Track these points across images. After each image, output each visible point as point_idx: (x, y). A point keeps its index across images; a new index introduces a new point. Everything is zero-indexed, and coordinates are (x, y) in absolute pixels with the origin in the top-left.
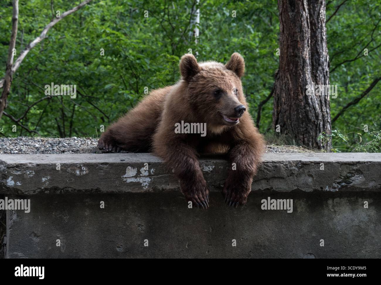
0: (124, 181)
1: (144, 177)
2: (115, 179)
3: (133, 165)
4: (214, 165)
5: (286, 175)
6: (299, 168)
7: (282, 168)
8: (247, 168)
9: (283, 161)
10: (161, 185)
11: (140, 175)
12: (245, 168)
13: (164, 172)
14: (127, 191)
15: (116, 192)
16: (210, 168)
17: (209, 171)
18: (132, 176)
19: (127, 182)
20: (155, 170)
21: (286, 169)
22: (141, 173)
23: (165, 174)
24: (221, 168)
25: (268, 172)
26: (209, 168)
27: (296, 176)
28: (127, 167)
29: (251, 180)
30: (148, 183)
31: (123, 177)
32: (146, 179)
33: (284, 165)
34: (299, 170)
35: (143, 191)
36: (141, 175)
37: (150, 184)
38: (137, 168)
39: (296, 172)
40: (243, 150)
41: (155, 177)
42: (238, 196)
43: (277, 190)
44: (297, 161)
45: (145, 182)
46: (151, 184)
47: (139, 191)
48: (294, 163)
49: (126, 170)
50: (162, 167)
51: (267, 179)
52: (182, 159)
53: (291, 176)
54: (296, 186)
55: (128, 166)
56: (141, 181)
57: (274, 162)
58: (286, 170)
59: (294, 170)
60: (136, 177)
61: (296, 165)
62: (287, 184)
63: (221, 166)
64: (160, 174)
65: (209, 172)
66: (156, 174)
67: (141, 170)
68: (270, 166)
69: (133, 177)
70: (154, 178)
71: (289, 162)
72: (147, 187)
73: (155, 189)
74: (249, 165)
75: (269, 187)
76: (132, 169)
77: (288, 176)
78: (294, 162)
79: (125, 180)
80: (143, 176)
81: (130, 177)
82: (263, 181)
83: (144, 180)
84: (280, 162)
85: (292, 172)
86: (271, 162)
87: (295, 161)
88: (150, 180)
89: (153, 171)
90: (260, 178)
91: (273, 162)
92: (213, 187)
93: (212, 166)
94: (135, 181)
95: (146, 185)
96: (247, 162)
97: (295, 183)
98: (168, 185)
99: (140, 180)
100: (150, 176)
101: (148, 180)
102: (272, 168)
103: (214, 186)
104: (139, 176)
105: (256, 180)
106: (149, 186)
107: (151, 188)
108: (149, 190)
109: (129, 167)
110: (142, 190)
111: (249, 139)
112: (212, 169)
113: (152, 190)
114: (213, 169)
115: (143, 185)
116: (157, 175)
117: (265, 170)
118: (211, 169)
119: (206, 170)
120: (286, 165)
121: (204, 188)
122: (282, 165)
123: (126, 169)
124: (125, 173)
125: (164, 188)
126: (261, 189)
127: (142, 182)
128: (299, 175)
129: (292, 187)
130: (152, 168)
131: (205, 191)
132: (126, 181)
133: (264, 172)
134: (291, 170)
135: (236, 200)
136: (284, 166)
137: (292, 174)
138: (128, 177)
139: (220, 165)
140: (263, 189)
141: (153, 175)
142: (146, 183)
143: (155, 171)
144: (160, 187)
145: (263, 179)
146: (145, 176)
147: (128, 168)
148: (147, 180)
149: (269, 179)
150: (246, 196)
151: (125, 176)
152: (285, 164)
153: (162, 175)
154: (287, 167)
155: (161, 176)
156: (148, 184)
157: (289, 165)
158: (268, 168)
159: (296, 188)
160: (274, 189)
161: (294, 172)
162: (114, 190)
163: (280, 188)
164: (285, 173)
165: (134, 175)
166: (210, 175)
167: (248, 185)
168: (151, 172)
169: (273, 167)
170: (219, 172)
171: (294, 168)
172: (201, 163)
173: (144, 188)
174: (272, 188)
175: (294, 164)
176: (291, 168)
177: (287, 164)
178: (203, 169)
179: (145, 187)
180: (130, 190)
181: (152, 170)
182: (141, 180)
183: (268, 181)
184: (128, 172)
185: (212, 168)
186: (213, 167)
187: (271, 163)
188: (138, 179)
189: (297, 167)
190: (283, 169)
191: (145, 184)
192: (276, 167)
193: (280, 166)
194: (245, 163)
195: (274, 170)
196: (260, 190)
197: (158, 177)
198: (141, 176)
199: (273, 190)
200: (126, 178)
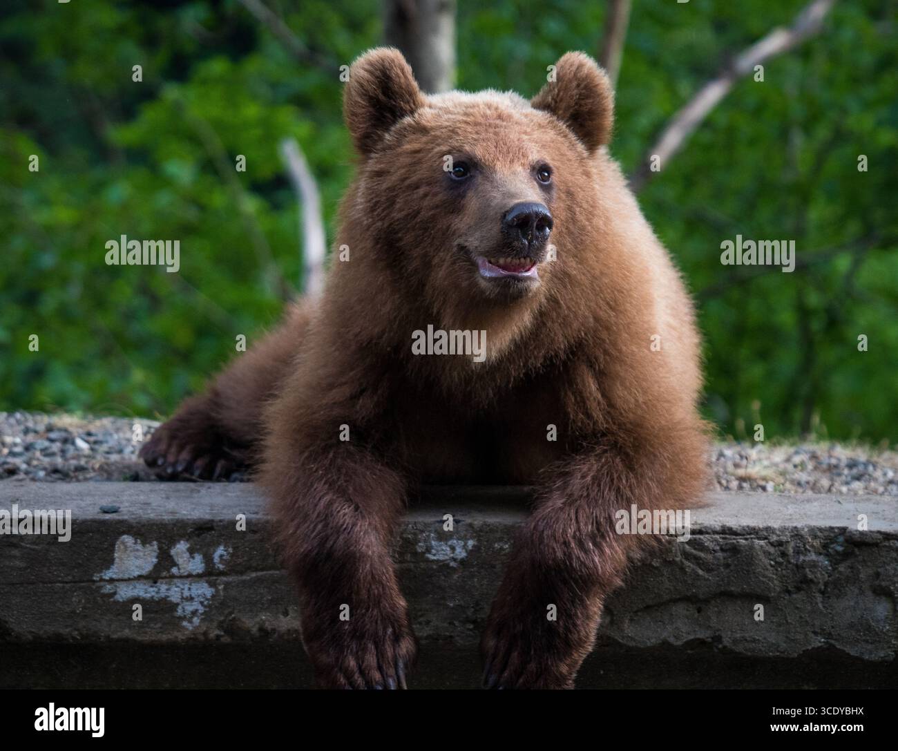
0: (104, 595)
1: (187, 581)
2: (68, 586)
3: (144, 531)
4: (472, 538)
5: (776, 585)
6: (836, 559)
7: (762, 556)
8: (569, 556)
9: (768, 529)
10: (257, 615)
11: (169, 571)
12: (559, 554)
13: (271, 561)
14: (115, 636)
15: (74, 638)
16: (458, 550)
17: (454, 559)
18: (137, 573)
19: (118, 597)
20: (231, 550)
21: (780, 560)
22: (175, 564)
23: (270, 569)
24: (502, 549)
25: (700, 572)
26: (453, 549)
27: (823, 593)
28: (117, 539)
29: (596, 607)
30: (202, 603)
31: (102, 580)
32: (194, 586)
33: (772, 544)
34: (834, 569)
35: (180, 636)
36: (174, 570)
37: (209, 606)
38: (160, 542)
39: (821, 577)
40: (583, 477)
41: (230, 579)
42: (532, 666)
43: (739, 648)
44: (832, 528)
45: (191, 599)
46: (214, 607)
47: (164, 637)
48: (815, 537)
49: (113, 551)
50: (261, 541)
51: (698, 603)
52: (316, 505)
53: (799, 589)
54: (822, 632)
55: (124, 533)
56: (175, 596)
57: (730, 529)
58: (780, 564)
59: (814, 565)
60: (153, 577)
61: (825, 546)
62: (780, 625)
63: (501, 540)
64: (249, 568)
65: (452, 564)
66: (233, 569)
67: (173, 552)
68: (711, 545)
69: (140, 577)
70: (227, 584)
71: (796, 534)
72: (196, 620)
73: (231, 628)
74: (581, 544)
75: (702, 634)
76: (139, 547)
77: (789, 592)
78: (814, 532)
79: (108, 588)
80: (181, 577)
81: (129, 579)
82: (680, 609)
83: (186, 593)
84: (753, 532)
85: (805, 576)
86: (718, 528)
87: (821, 530)
88: (209, 592)
89: (221, 556)
90: (666, 597)
91: (726, 531)
92: (471, 627)
93: (465, 539)
94: (149, 595)
95: (194, 613)
96: (579, 529)
97: (817, 623)
98: (286, 614)
99: (171, 593)
100: (209, 574)
101: (203, 590)
102: (720, 555)
103: (474, 622)
104: (164, 574)
105: (650, 603)
106: (207, 617)
107: (215, 624)
108: (205, 634)
109: (128, 539)
110: (176, 634)
111: (628, 431)
112: (464, 554)
113: (217, 632)
114: (470, 553)
115: (180, 612)
116: (242, 573)
117: (687, 563)
118: (461, 553)
119: (441, 558)
120: (780, 544)
121: (390, 630)
122: (762, 542)
123: (113, 545)
124: (109, 562)
125: (268, 626)
126: (672, 640)
127: (178, 601)
128: (833, 588)
129: (803, 636)
130: (219, 544)
131: (397, 639)
132: (115, 593)
133: (682, 569)
134: (799, 567)
135: (521, 681)
136: (772, 550)
137: (804, 584)
138: (121, 576)
139: (498, 535)
140: (679, 643)
141: (222, 573)
142: (195, 606)
143: (232, 555)
144: (251, 622)
145: (680, 600)
146: (189, 576)
147: (123, 543)
148: (200, 592)
149: (707, 601)
150: (564, 669)
151: (108, 575)
152: (774, 538)
153: (260, 574)
154: (784, 554)
155: (254, 575)
156: (201, 609)
157: (792, 544)
158: (702, 555)
159: (818, 642)
160: (727, 641)
161: (810, 576)
162: (65, 631)
163: (754, 641)
164: (771, 579)
165: (144, 573)
166: (455, 577)
167: (575, 625)
168: (216, 558)
169: (722, 550)
170: (494, 567)
171: (813, 557)
172: (419, 526)
173: (185, 623)
174: (718, 639)
175: (817, 543)
176: (802, 558)
177: (784, 539)
178: (430, 552)
179: (190, 621)
180: (127, 631)
181: (220, 551)
182: (174, 592)
183: (699, 611)
184: (121, 559)
185: (465, 547)
186: (471, 543)
187: (715, 532)
188: (163, 587)
189: (827, 555)
190: (766, 561)
191: (190, 608)
192: (734, 550)
193: (751, 547)
194: (565, 531)
195: (727, 566)
196: (665, 644)
197: (244, 582)
198: (173, 577)
199: (725, 647)
200: (112, 580)
